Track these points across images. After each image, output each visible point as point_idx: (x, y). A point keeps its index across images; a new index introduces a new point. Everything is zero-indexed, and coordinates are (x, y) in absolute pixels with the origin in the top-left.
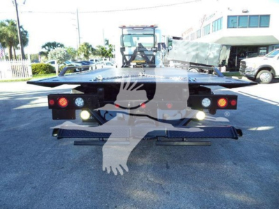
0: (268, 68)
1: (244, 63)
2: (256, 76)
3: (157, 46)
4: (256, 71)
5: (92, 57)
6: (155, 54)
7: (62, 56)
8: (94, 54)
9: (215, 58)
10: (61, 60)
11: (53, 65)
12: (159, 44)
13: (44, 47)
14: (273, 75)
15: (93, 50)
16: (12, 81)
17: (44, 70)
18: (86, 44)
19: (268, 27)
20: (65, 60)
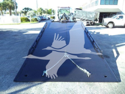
0: (112, 22)
1: (104, 20)
2: (107, 25)
3: (70, 14)
4: (107, 23)
5: (43, 14)
6: (69, 17)
7: (32, 15)
8: (44, 13)
9: (93, 17)
10: (32, 16)
11: (28, 18)
12: (71, 13)
13: (23, 9)
14: (114, 25)
15: (44, 11)
16: (13, 24)
17: (25, 20)
18: (41, 8)
19: (117, 5)
20: (33, 16)
